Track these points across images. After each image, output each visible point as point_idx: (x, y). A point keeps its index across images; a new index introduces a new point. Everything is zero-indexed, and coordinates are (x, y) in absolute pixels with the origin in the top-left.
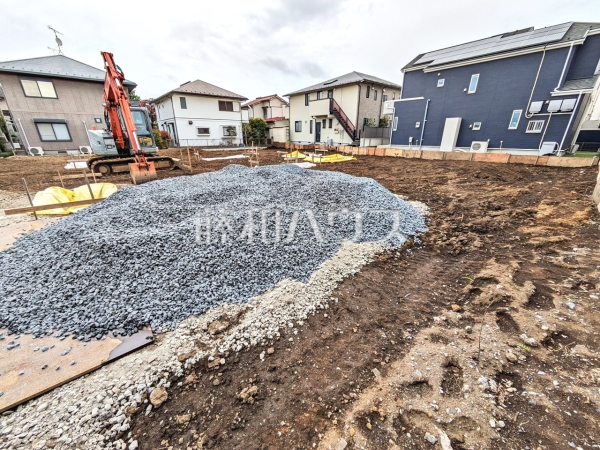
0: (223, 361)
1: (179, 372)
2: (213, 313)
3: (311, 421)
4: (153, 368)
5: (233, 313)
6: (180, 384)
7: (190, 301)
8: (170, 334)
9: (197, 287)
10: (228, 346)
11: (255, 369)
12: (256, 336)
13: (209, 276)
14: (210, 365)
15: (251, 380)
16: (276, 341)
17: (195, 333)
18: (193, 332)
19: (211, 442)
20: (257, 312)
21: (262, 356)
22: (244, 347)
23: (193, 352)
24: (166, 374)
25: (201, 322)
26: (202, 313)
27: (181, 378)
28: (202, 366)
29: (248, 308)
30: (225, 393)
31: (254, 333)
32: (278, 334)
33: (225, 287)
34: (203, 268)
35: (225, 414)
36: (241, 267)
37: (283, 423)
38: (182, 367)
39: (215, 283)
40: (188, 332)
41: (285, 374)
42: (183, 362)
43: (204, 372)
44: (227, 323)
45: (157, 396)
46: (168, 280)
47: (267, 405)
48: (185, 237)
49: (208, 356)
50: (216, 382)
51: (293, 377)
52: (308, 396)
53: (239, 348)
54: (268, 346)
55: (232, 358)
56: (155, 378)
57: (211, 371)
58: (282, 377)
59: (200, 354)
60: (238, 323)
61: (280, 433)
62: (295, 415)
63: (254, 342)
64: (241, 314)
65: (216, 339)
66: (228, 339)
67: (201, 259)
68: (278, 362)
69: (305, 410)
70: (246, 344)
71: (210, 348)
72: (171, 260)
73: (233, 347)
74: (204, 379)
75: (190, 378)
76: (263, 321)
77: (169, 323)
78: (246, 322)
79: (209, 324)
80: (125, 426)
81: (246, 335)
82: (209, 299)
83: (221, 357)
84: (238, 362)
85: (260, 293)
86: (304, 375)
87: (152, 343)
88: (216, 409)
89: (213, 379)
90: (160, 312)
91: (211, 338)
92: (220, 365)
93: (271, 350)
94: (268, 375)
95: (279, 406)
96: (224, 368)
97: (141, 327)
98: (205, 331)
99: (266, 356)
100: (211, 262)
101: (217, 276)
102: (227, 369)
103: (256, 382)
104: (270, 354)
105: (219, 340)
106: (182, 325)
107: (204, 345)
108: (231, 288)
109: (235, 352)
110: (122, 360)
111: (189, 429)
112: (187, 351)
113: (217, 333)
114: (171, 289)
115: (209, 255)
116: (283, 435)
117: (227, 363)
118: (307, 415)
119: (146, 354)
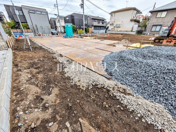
0: (112, 95)
1: (105, 87)
2: (124, 87)
3: (103, 128)
4: (104, 82)
5: (128, 92)
6: (103, 89)
7: (123, 79)
8: (113, 81)
9: (128, 78)
10: (117, 95)
11: (114, 105)
12: (125, 102)
13: (134, 78)
14: (109, 93)
15: (110, 105)
16: (128, 110)
17: (116, 86)
18: (116, 85)
19: (93, 100)
20: (134, 99)
21: (119, 106)
22: (119, 100)
23: (111, 88)
24: (104, 85)
25: (120, 85)
26: (122, 84)
27: (104, 88)
28: (108, 91)
29: (133, 95)
30: (104, 99)
31: (125, 101)
32: (131, 110)
33: (135, 84)
34: (134, 75)
35: (100, 101)
36: (147, 84)
37: (101, 118)
38: (106, 87)
39: (133, 81)
40: (115, 84)
41: (116, 116)
42: (108, 87)
43: (108, 92)
44: (123, 91)
45: (99, 86)
46: (124, 71)
47: (104, 112)
48: (140, 64)
49: (111, 91)
50: (106, 96)
51: (116, 119)
52: (112, 127)
53: (118, 98)
54: (123, 107)
55: (114, 97)
56: (103, 84)
57: (108, 94)
58: (115, 115)
59: (111, 89)
60: (126, 95)
61: (98, 117)
62: (104, 122)
63: (122, 102)
64: (129, 94)
65: (117, 91)
66: (119, 94)
67: (136, 72)
68: (119, 112)
69: (106, 126)
70: (120, 100)
71: (114, 91)
72: (129, 67)
73: (117, 96)
74: (106, 93)
75: (105, 90)
76: (132, 102)
77: (115, 79)
78: (127, 97)
79: (121, 87)
80: (94, 85)
81: (123, 99)
82: (127, 83)
83: (113, 94)
84: (114, 100)
85: (144, 97)
86: (119, 124)
87: (109, 79)
88: (100, 99)
89: (106, 95)
90: (116, 76)
91: (117, 90)
92: (111, 95)
93: (122, 108)
94: (113, 110)
95: (105, 116)
96: (110, 96)
97: (111, 75)
98: (118, 88)
99: (119, 108)
100: (138, 75)
101: (136, 80)
102: (110, 97)
103: (110, 107)
104: (120, 109)
105: (117, 92)
106: (116, 82)
107: (114, 89)
108: (136, 86)
109: (116, 98)
110: (103, 77)
111: (95, 94)
112: (110, 86)
113: (119, 91)
114: (123, 73)
115: (140, 73)
116: (98, 118)
117: (112, 97)
118: (105, 126)
119: (106, 80)
